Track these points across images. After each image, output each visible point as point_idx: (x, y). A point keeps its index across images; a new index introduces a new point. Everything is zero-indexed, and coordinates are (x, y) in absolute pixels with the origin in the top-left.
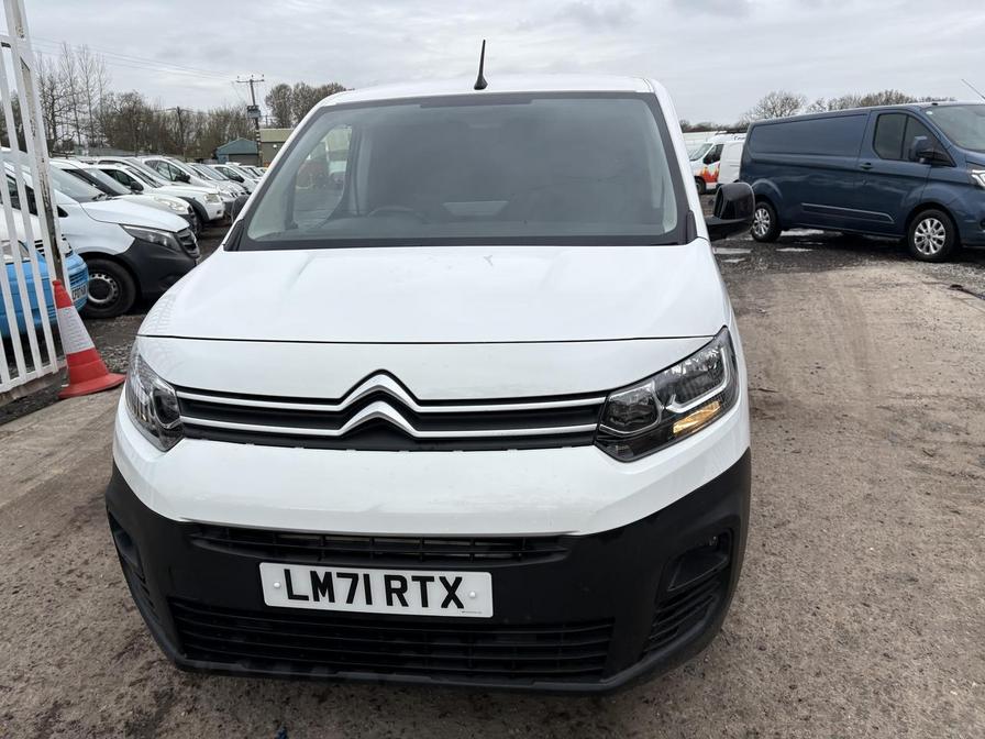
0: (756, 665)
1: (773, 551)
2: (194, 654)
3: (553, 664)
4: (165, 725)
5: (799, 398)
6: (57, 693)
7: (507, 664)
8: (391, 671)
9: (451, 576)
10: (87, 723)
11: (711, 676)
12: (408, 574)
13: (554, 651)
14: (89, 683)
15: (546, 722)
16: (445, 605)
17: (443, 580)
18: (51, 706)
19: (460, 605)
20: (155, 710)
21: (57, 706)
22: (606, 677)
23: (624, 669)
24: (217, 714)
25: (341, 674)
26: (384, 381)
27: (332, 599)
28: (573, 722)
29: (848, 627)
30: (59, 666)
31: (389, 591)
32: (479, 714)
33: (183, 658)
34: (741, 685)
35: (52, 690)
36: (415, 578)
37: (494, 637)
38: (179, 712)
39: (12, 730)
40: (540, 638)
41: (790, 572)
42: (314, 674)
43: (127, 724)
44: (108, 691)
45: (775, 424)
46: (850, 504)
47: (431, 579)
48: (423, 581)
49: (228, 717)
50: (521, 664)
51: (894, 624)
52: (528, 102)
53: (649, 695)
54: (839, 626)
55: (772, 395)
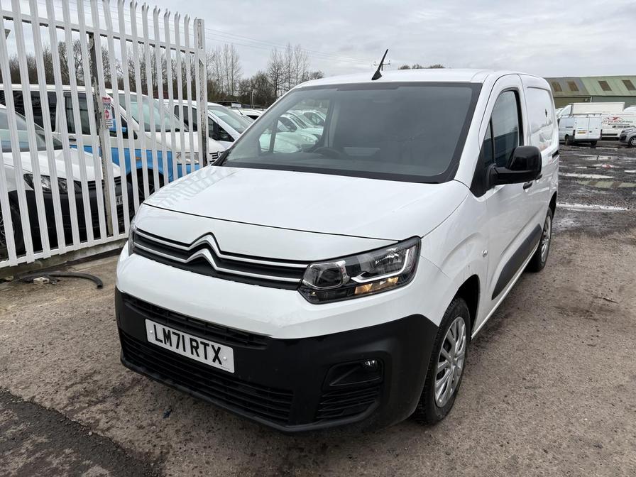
0: (435, 461)
1: (510, 402)
2: (128, 359)
3: (265, 409)
4: (128, 393)
5: (631, 310)
6: (98, 366)
7: (244, 402)
8: (195, 390)
9: (216, 346)
10: (100, 383)
11: (401, 459)
12: (199, 340)
13: (265, 401)
14: (113, 366)
15: (289, 449)
16: (214, 361)
17: (213, 346)
18: (93, 371)
19: (220, 363)
20: (129, 385)
21: (95, 372)
22: (290, 425)
23: (301, 423)
24: (150, 395)
25: (176, 385)
26: (210, 239)
27: (171, 345)
28: (303, 454)
29: (520, 461)
30: (107, 356)
31: (192, 347)
32: (260, 434)
33: (124, 359)
34: (415, 468)
35: (97, 365)
36: (202, 343)
37: (237, 385)
38: (137, 389)
39: (73, 377)
40: (258, 392)
41: (508, 417)
42: (167, 381)
43: (113, 388)
44: (117, 372)
45: (594, 323)
46: (600, 388)
47: (208, 345)
48: (206, 345)
49: (153, 398)
50: (251, 405)
51: (555, 468)
52: (396, 88)
53: (354, 455)
54: (514, 458)
55: (611, 304)
